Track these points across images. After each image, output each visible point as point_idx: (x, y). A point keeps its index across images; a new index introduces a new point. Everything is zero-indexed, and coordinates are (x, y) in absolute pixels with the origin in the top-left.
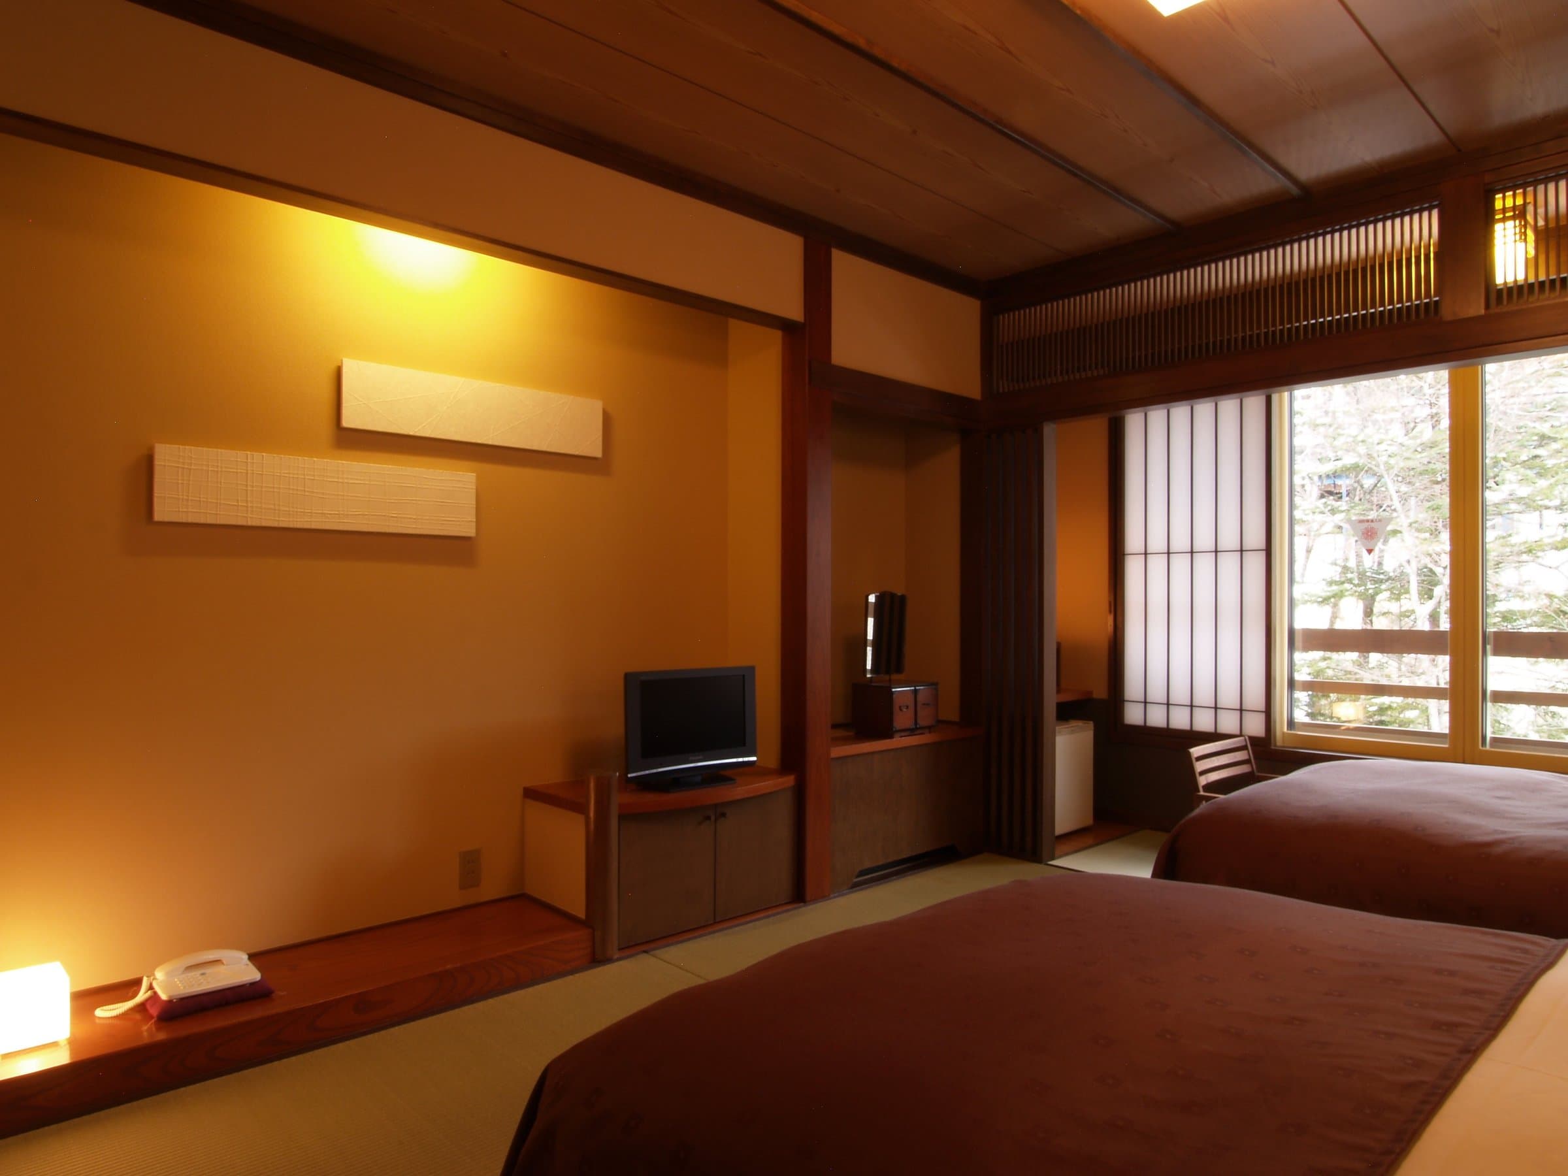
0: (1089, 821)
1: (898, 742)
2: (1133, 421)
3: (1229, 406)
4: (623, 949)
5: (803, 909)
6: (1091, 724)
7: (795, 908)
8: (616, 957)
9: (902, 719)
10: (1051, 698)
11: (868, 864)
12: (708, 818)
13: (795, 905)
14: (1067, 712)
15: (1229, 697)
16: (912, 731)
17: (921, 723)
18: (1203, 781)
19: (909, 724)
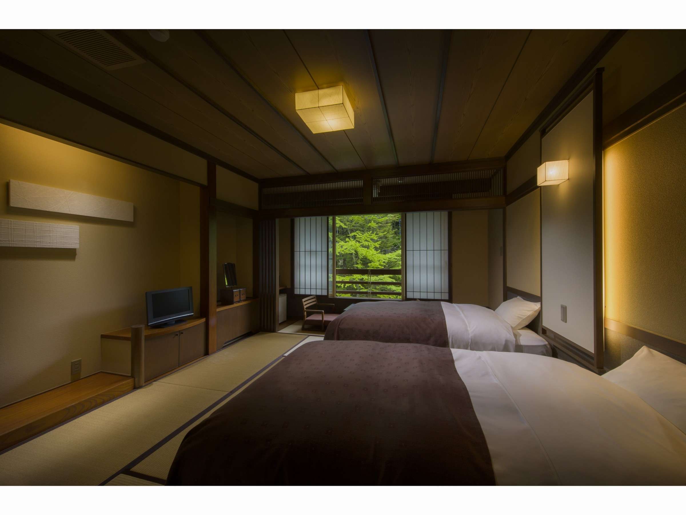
0: (286, 319)
1: (235, 305)
2: (297, 220)
3: (319, 218)
4: (146, 382)
5: (209, 357)
6: (286, 295)
7: (206, 357)
8: (144, 385)
9: (236, 299)
10: (278, 289)
11: (227, 340)
12: (177, 335)
13: (206, 356)
14: (281, 292)
15: (319, 287)
16: (239, 302)
17: (241, 299)
18: (305, 307)
19: (238, 300)
